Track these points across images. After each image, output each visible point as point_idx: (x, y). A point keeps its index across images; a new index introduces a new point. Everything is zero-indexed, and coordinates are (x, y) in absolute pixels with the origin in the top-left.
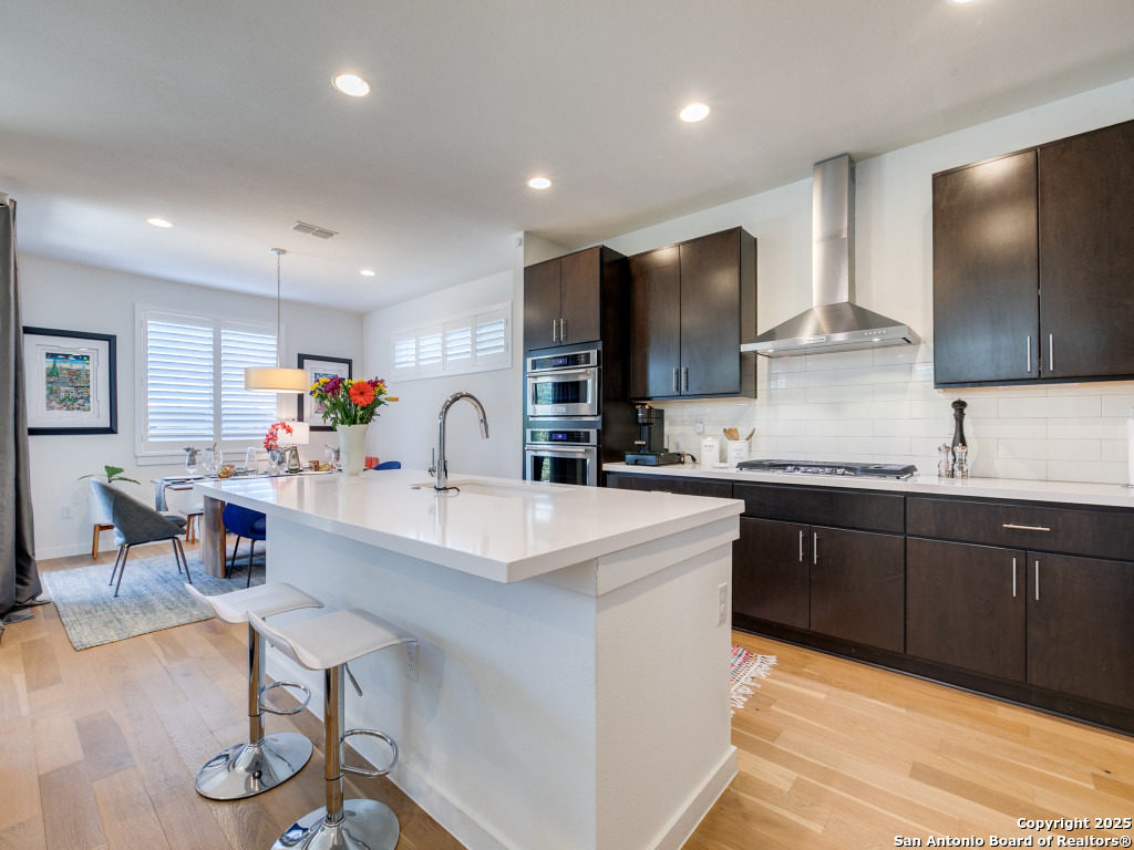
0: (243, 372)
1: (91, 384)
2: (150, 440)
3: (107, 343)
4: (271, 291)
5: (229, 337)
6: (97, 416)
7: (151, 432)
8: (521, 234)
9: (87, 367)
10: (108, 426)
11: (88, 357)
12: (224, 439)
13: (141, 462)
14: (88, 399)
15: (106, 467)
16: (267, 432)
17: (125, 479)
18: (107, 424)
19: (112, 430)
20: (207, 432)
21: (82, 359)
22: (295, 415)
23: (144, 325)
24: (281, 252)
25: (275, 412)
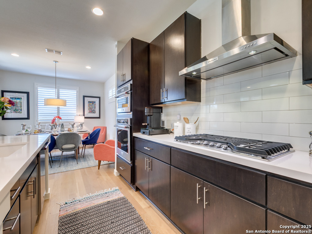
0: (44, 100)
1: (22, 106)
2: (39, 121)
3: (27, 94)
4: (54, 75)
6: (24, 114)
7: (39, 119)
8: (116, 43)
9: (21, 101)
11: (21, 98)
14: (21, 110)
16: (53, 119)
18: (26, 117)
23: (37, 89)
24: (56, 62)
25: (75, 113)
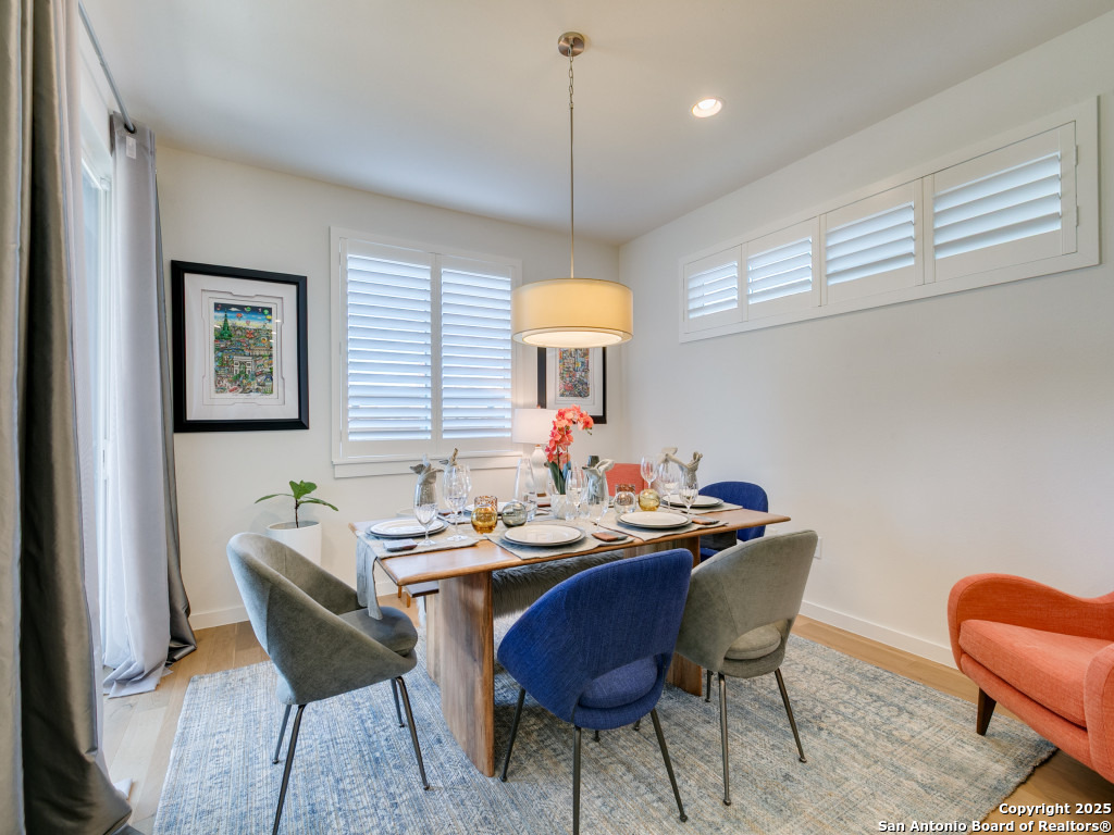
1: (274, 352)
2: (351, 438)
3: (293, 288)
5: (452, 279)
6: (284, 402)
7: (352, 426)
9: (269, 326)
10: (296, 416)
11: (270, 310)
12: (445, 436)
13: (339, 472)
14: (270, 376)
15: (292, 483)
17: (317, 502)
18: (293, 415)
19: (300, 424)
20: (422, 426)
21: (263, 313)
22: (534, 398)
23: (342, 261)
25: (508, 395)
